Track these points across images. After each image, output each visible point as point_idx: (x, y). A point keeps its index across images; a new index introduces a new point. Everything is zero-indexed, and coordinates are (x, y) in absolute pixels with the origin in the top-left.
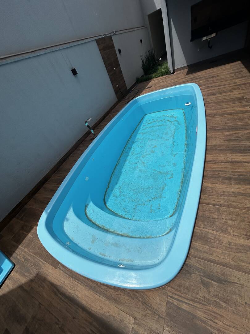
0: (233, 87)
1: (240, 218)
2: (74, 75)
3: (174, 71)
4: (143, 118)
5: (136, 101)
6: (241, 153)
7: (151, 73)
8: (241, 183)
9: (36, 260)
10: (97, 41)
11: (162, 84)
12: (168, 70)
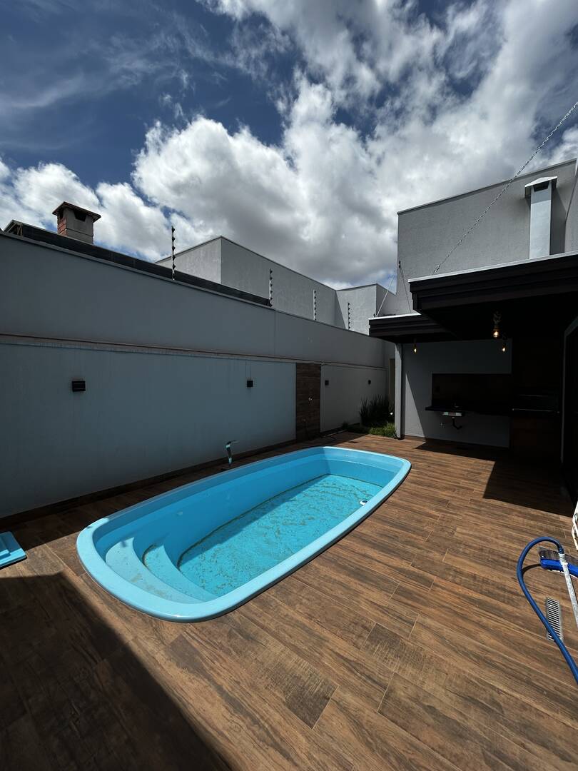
0: (448, 486)
1: (318, 601)
2: (248, 386)
3: (403, 437)
4: (321, 476)
5: (322, 452)
6: (382, 551)
7: (371, 426)
8: (352, 575)
9: (58, 561)
10: (298, 365)
11: (373, 446)
12: (394, 432)
